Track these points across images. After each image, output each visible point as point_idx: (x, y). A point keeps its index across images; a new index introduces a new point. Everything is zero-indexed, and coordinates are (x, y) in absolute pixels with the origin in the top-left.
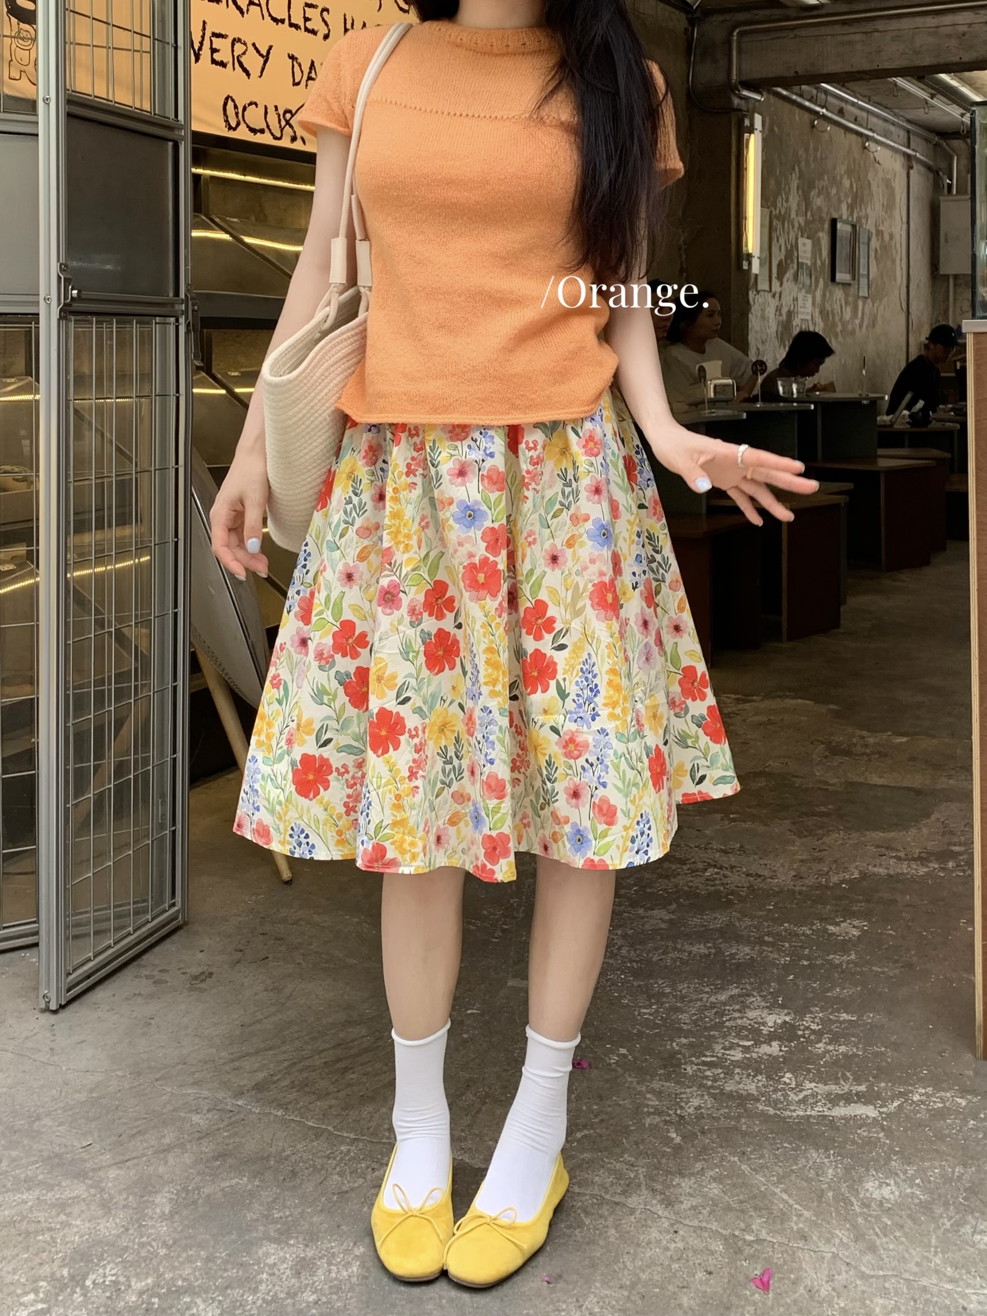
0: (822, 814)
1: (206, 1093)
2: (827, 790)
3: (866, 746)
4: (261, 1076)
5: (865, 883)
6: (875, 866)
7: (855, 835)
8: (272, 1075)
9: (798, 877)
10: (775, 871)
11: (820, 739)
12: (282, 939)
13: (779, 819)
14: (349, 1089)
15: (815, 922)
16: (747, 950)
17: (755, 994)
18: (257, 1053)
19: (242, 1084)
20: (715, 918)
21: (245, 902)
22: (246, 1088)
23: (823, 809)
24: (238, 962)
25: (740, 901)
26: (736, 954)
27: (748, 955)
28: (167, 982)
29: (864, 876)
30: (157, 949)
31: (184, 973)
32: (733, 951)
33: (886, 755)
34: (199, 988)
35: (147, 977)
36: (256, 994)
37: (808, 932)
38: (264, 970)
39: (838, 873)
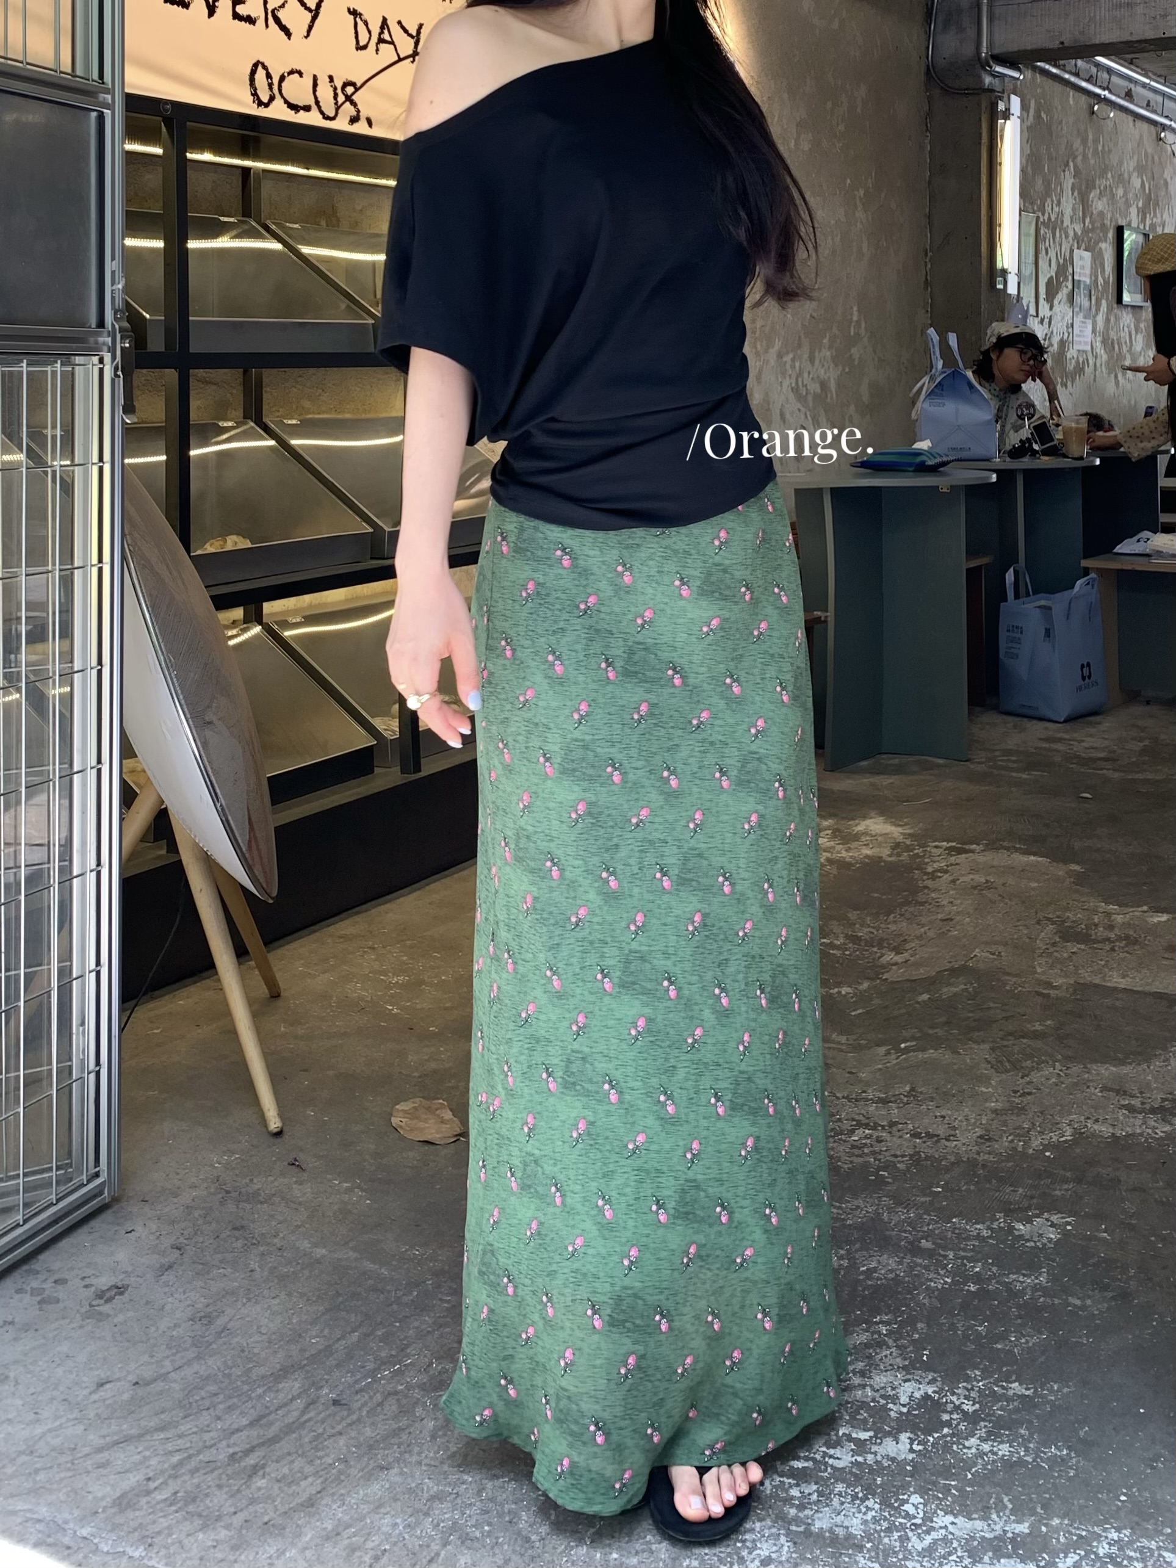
0: (1036, 1035)
1: (43, 1511)
2: (1048, 996)
3: (1111, 927)
4: (133, 1479)
5: (1078, 1151)
6: (1097, 1121)
7: (1076, 1069)
8: (149, 1479)
9: (986, 1138)
10: (954, 1128)
11: (1050, 916)
12: (243, 1227)
13: (975, 1042)
14: (251, 1508)
15: (998, 1215)
16: (892, 1263)
17: (890, 1342)
18: (141, 1436)
19: (100, 1495)
20: (858, 1207)
21: (212, 1165)
22: (104, 1503)
23: (1038, 1027)
24: (170, 1267)
25: (895, 1179)
26: (875, 1270)
27: (891, 1271)
28: (58, 1301)
29: (1080, 1136)
30: (64, 1243)
31: (86, 1286)
32: (874, 1265)
33: (1135, 942)
34: (100, 1313)
35: (34, 1292)
36: (175, 1326)
37: (985, 1233)
38: (200, 1283)
39: (1041, 1133)
